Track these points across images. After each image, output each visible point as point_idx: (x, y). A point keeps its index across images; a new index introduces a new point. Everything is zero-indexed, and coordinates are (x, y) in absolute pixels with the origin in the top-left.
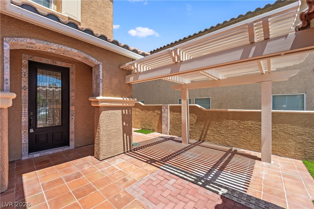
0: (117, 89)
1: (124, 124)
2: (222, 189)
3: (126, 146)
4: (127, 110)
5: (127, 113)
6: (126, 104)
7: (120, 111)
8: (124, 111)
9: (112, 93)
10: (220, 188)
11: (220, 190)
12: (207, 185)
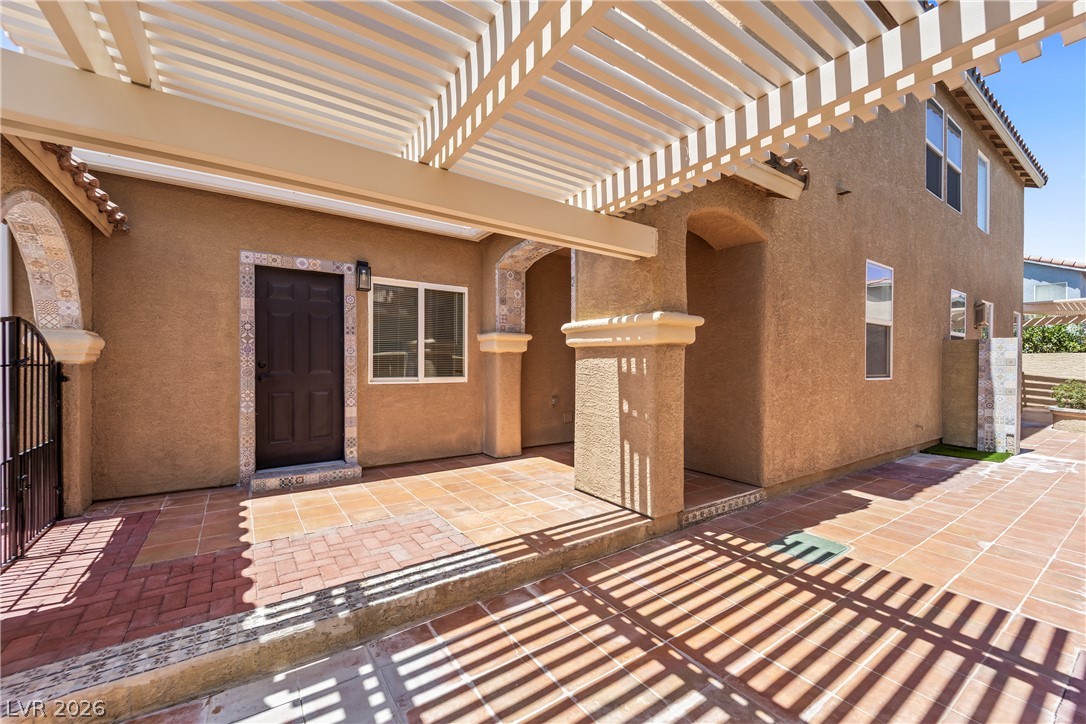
0: (607, 293)
1: (626, 407)
2: (263, 622)
3: (627, 488)
4: (633, 360)
5: (634, 370)
6: (623, 339)
7: (613, 361)
8: (624, 360)
9: (594, 306)
10: (274, 620)
11: (269, 616)
12: (315, 601)
